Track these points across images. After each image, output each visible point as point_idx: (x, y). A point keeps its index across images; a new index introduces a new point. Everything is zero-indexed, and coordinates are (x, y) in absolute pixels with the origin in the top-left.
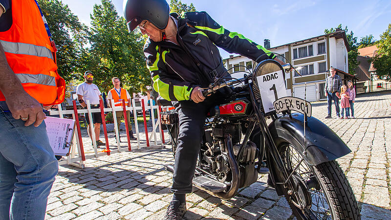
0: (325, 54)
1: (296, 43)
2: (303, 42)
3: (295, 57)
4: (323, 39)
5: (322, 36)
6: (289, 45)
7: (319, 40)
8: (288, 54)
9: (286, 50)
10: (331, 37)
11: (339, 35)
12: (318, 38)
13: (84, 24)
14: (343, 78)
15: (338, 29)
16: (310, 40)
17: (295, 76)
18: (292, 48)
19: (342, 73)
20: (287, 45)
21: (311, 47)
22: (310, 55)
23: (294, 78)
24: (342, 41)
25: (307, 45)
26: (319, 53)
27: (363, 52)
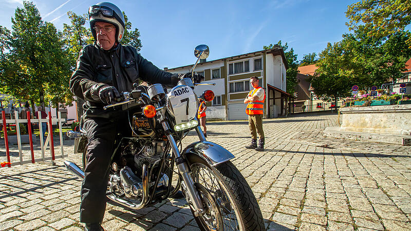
0: (261, 71)
1: (232, 58)
2: (239, 57)
3: (231, 73)
4: (260, 55)
5: (259, 52)
6: (224, 60)
7: (256, 56)
8: (224, 69)
9: (222, 65)
10: (268, 53)
11: (277, 51)
12: (254, 53)
13: (5, 28)
14: (280, 97)
15: (276, 46)
16: (247, 56)
17: (230, 92)
18: (228, 63)
19: (279, 91)
20: (222, 60)
21: (247, 63)
22: (246, 71)
23: (229, 94)
24: (280, 58)
25: (244, 60)
26: (256, 69)
27: (304, 70)
